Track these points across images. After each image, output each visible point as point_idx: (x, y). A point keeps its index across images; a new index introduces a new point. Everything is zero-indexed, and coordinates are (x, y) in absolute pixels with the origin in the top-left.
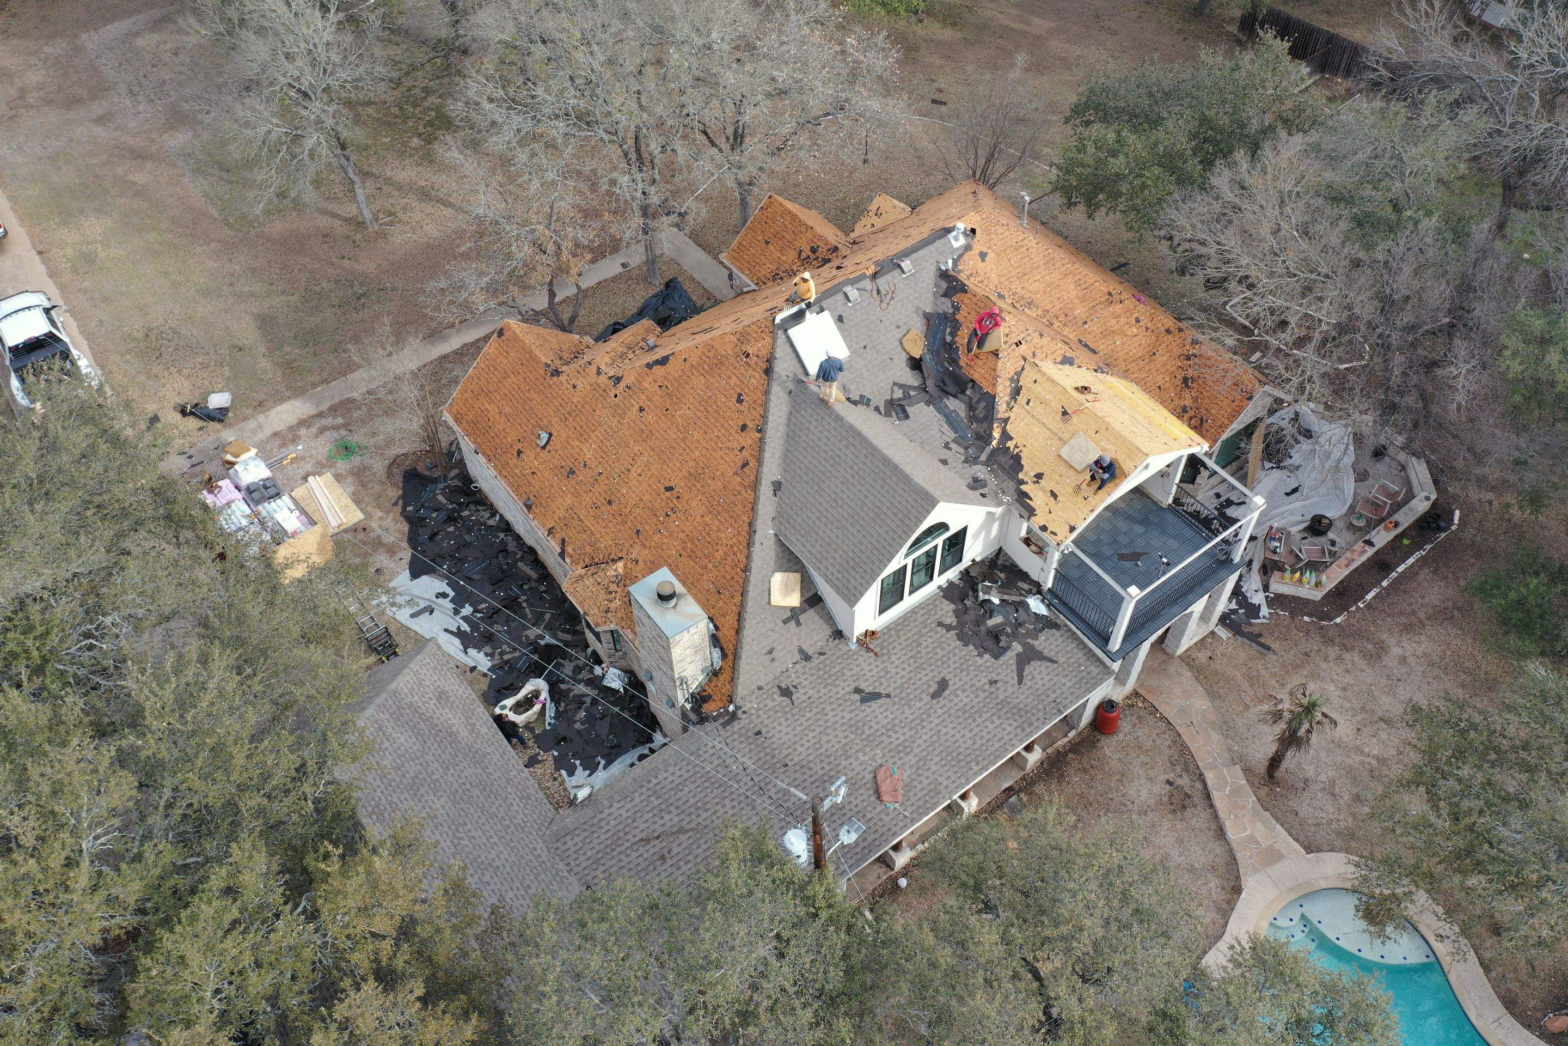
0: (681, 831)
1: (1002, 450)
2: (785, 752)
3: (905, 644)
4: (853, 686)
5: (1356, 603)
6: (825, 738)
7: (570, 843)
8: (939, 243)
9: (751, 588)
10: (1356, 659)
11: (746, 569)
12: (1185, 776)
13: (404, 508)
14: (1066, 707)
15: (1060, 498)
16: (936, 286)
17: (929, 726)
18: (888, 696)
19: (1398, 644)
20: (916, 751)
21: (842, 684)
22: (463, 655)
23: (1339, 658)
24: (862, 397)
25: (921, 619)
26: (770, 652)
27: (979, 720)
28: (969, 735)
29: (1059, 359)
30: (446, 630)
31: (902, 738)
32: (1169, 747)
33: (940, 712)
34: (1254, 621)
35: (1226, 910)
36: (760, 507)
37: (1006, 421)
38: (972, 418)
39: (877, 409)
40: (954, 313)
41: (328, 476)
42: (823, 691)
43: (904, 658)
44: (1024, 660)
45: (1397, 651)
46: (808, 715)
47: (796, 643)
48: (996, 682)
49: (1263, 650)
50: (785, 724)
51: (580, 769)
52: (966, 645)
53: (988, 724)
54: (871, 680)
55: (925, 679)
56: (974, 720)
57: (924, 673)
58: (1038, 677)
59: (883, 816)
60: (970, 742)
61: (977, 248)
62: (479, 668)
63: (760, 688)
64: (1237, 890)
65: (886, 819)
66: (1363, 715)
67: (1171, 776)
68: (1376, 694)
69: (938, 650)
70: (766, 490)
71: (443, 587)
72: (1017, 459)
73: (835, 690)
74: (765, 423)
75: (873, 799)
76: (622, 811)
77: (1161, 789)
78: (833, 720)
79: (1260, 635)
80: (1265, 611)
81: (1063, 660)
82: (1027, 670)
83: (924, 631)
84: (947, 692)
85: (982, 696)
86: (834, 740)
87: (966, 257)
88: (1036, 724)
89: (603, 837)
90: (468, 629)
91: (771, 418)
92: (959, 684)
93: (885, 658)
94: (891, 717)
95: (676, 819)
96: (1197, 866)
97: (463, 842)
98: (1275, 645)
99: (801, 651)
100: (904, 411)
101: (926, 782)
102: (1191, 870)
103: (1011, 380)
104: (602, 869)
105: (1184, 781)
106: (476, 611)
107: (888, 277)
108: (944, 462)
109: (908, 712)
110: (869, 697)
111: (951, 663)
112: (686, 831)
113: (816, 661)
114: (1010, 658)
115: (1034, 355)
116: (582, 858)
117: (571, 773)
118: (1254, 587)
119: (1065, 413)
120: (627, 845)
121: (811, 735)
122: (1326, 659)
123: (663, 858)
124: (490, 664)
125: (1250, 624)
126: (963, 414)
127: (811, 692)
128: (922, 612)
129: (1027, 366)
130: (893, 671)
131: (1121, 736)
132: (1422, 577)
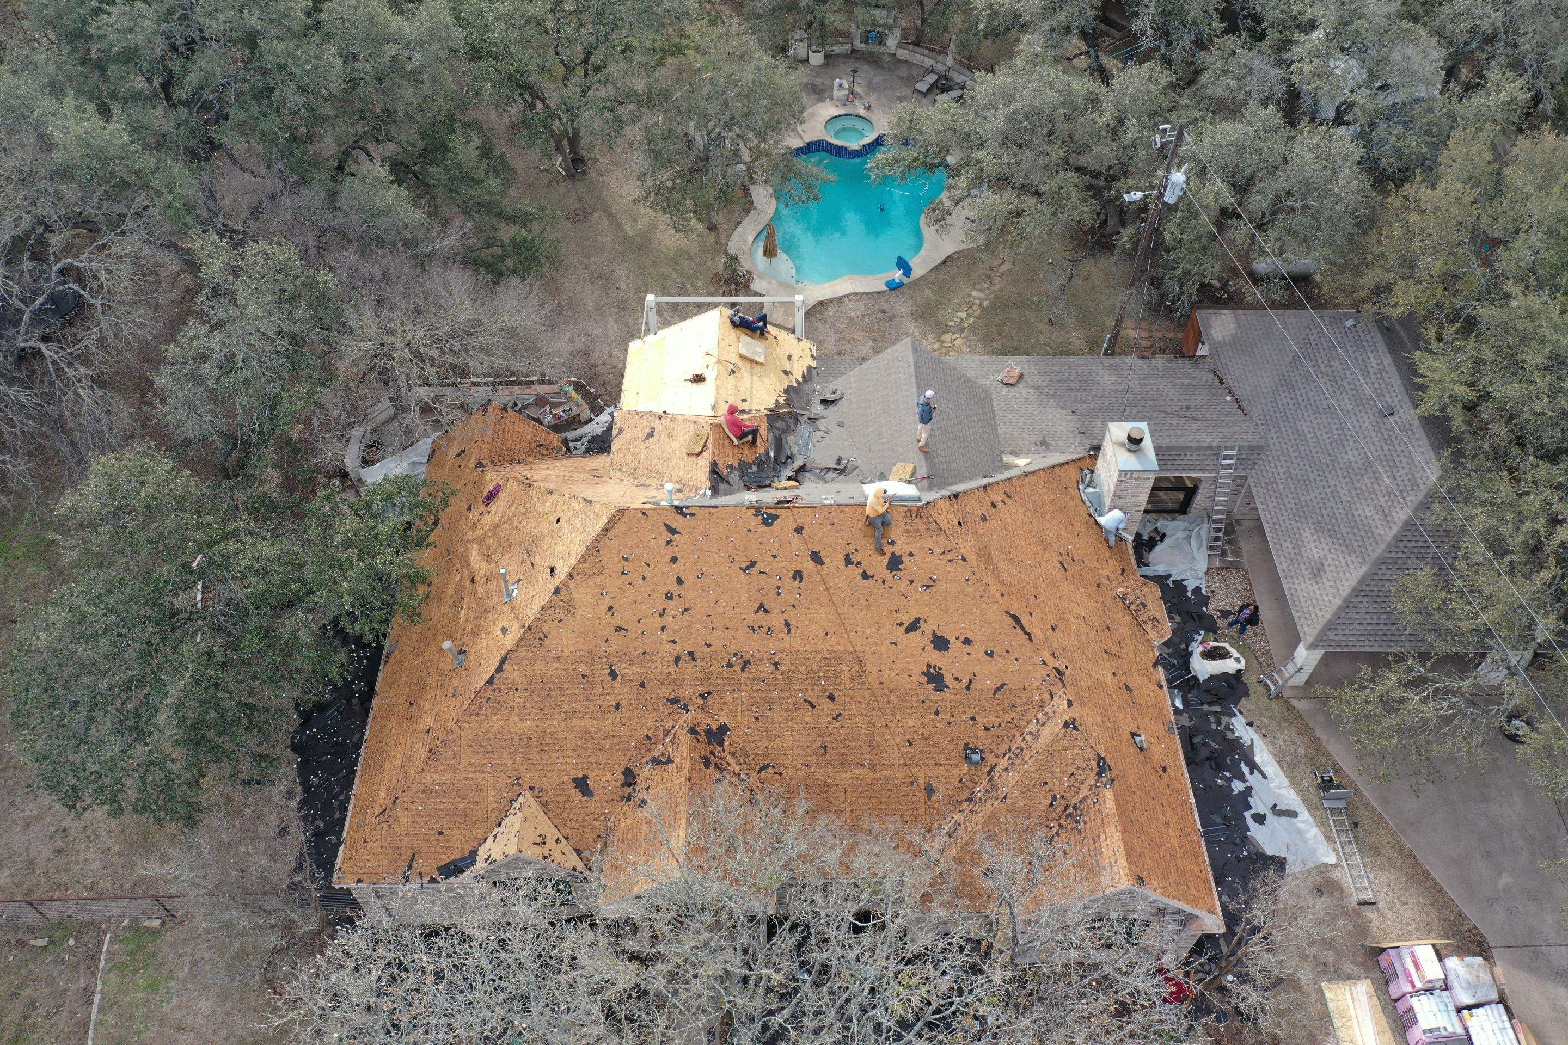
1: (790, 404)
2: (1069, 418)
5: (548, 380)
6: (1035, 413)
10: (596, 358)
15: (788, 354)
19: (559, 350)
22: (1255, 743)
23: (604, 364)
30: (1265, 777)
35: (839, 300)
37: (769, 410)
39: (861, 474)
42: (1017, 434)
45: (566, 349)
46: (1038, 427)
50: (1059, 430)
51: (1190, 589)
59: (1027, 368)
62: (1244, 721)
63: (1063, 453)
64: (822, 303)
71: (1256, 832)
73: (1008, 431)
75: (1027, 377)
78: (1022, 419)
86: (1030, 409)
90: (1243, 765)
100: (839, 462)
101: (985, 369)
106: (1230, 780)
119: (733, 372)
121: (1043, 418)
124: (1233, 720)
126: (793, 438)
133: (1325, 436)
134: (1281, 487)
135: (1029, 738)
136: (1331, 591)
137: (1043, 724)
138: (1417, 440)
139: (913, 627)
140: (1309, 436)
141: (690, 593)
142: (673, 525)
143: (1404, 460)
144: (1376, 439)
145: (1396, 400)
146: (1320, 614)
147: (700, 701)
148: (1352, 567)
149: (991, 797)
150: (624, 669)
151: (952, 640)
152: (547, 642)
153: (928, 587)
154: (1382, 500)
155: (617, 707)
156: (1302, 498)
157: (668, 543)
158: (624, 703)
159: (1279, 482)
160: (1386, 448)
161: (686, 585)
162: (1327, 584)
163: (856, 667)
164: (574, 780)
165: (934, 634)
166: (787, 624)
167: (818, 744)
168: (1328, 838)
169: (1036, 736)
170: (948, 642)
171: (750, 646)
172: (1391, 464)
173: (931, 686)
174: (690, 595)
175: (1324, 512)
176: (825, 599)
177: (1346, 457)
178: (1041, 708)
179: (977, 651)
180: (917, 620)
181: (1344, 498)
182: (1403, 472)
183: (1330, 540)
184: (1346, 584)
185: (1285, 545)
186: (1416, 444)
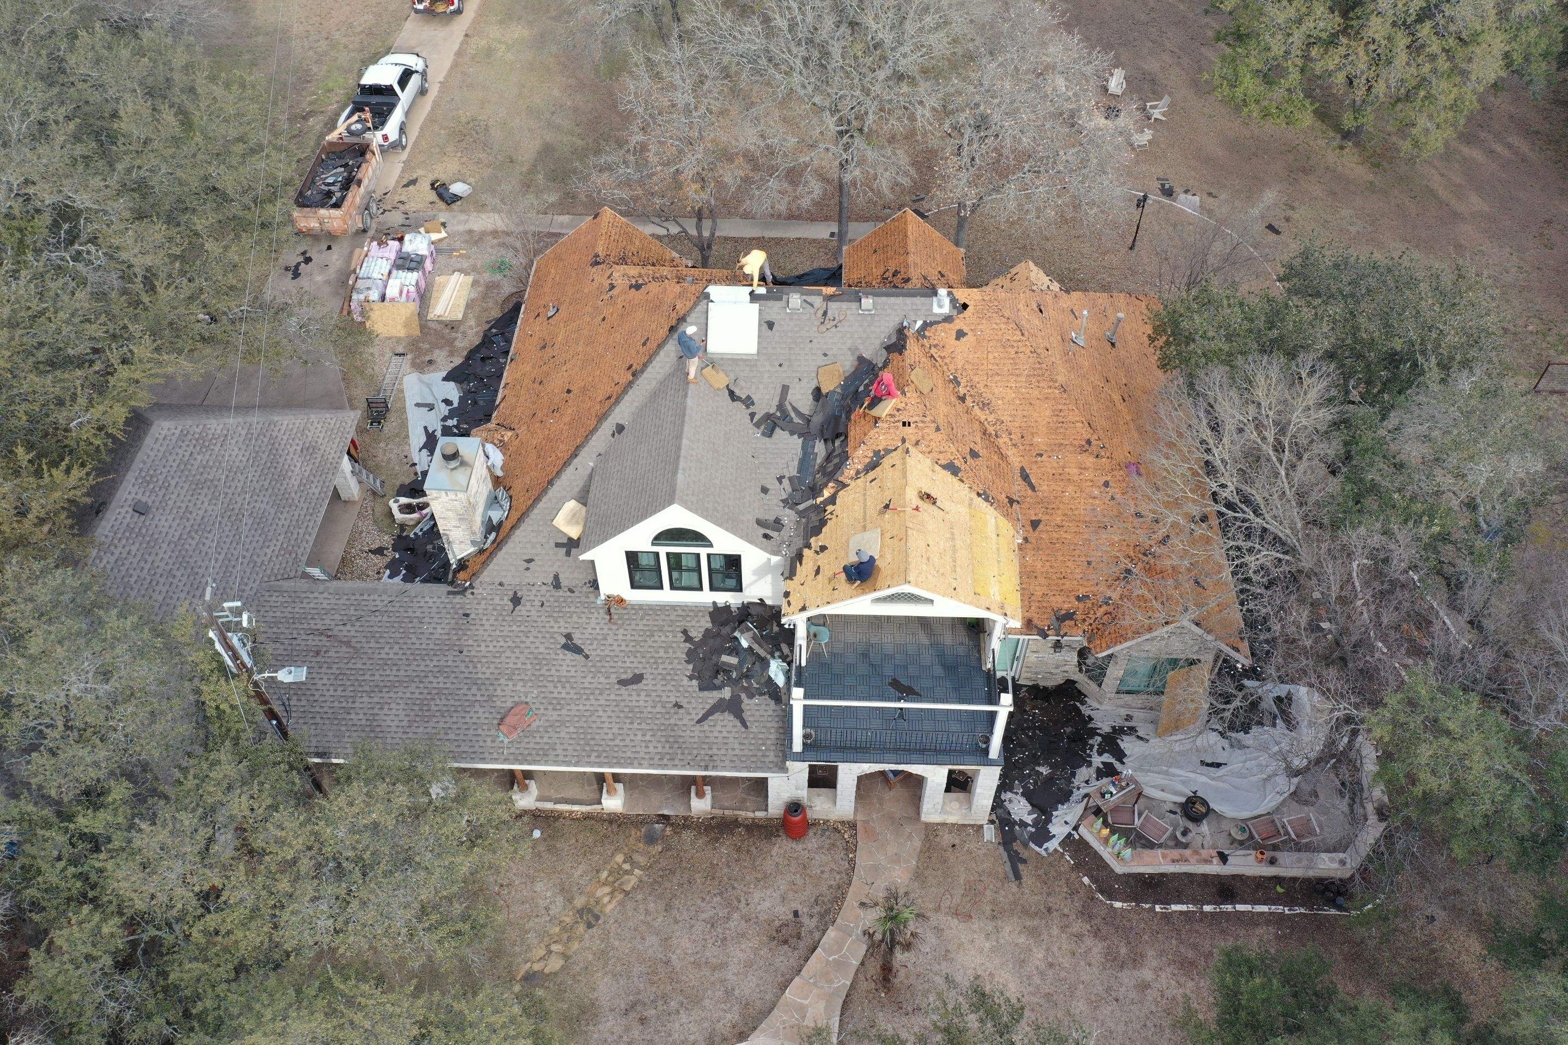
0: (348, 644)
1: (821, 509)
2: (470, 642)
3: (641, 627)
4: (569, 630)
5: (1155, 903)
6: (508, 654)
7: (274, 598)
8: (918, 300)
9: (544, 500)
10: (1095, 950)
11: (551, 483)
12: (815, 920)
13: (491, 328)
14: (715, 768)
15: (819, 577)
16: (889, 338)
17: (593, 702)
18: (587, 657)
19: (1157, 970)
20: (564, 712)
21: (562, 624)
23: (1079, 936)
24: (749, 397)
25: (673, 617)
26: (529, 561)
27: (635, 725)
28: (615, 730)
29: (943, 462)
30: (425, 428)
31: (563, 695)
32: (830, 887)
33: (613, 697)
34: (1032, 845)
36: (594, 438)
37: (844, 486)
38: (822, 468)
39: (752, 415)
40: (880, 369)
41: (470, 279)
42: (543, 618)
43: (629, 637)
44: (719, 707)
45: (1147, 974)
46: (514, 628)
47: (555, 569)
48: (680, 707)
49: (1011, 876)
50: (491, 622)
51: (400, 577)
52: (688, 662)
53: (639, 733)
54: (587, 636)
55: (628, 664)
56: (632, 723)
57: (632, 659)
58: (718, 728)
59: (489, 740)
60: (610, 736)
61: (958, 324)
62: (417, 467)
63: (501, 584)
65: (489, 743)
66: (1042, 1001)
67: (803, 910)
68: (1078, 993)
69: (662, 651)
70: (608, 427)
71: (455, 397)
72: (823, 523)
73: (552, 623)
74: (642, 371)
75: (495, 722)
76: (326, 602)
77: (784, 912)
78: (528, 644)
79: (1024, 861)
80: (1053, 845)
81: (754, 730)
82: (717, 716)
83: (666, 628)
84: (634, 687)
85: (659, 709)
86: (513, 660)
87: (940, 327)
88: (677, 762)
89: (297, 610)
91: (649, 369)
92: (650, 687)
93: (614, 627)
94: (573, 673)
95: (353, 633)
96: (737, 992)
97: (190, 541)
98: (1027, 880)
99: (556, 577)
100: (772, 431)
101: (545, 740)
102: (729, 993)
103: (877, 453)
104: (275, 630)
105: (809, 923)
107: (844, 305)
108: (765, 490)
109: (589, 679)
110: (571, 646)
111: (661, 667)
112: (350, 646)
113: (561, 593)
114: (712, 697)
115: (917, 443)
116: (271, 614)
117: (391, 577)
118: (1068, 819)
119: (887, 507)
120: (305, 626)
121: (502, 643)
122: (1063, 928)
123: (318, 653)
125: (1026, 845)
126: (819, 461)
127: (533, 613)
128: (680, 612)
129: (900, 450)
130: (610, 641)
131: (800, 847)
132: (1260, 931)
133: (208, 542)
134: (281, 538)
138: (144, 463)
143: (171, 458)
144: (173, 497)
145: (123, 511)
146: (333, 422)
148: (284, 428)
154: (217, 448)
156: (273, 511)
159: (279, 544)
160: (173, 483)
162: (310, 435)
172: (182, 467)
175: (266, 483)
177: (210, 508)
181: (242, 478)
182: (180, 451)
183: (281, 460)
184: (298, 422)
185: (317, 491)
186: (149, 462)
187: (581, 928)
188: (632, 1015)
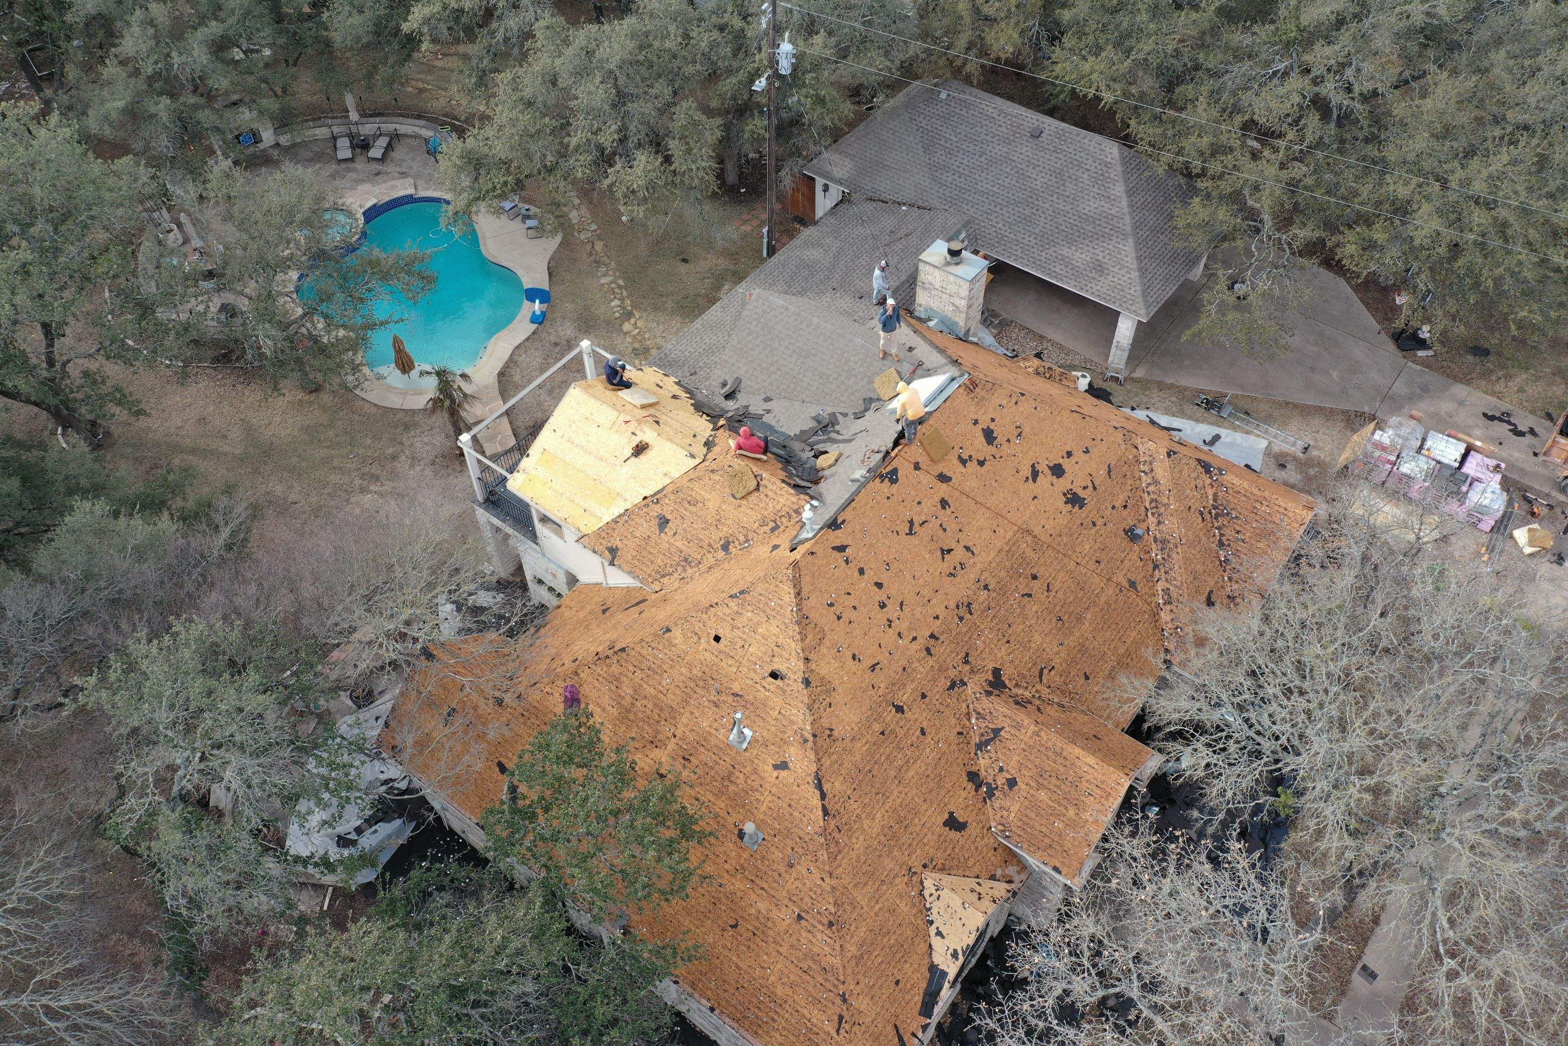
1: (713, 416)
30: (1178, 429)
35: (511, 362)
39: (843, 415)
72: (698, 410)
97: (1010, 167)
100: (818, 422)
133: (1008, 180)
134: (1012, 236)
135: (1151, 488)
136: (1123, 272)
137: (1152, 470)
138: (1077, 135)
139: (1035, 474)
140: (995, 189)
141: (892, 588)
142: (838, 543)
143: (1082, 154)
144: (1048, 156)
145: (1034, 122)
146: (1132, 292)
147: (967, 667)
148: (1121, 246)
149: (1171, 550)
150: (904, 698)
151: (1061, 461)
152: (836, 733)
153: (1020, 435)
154: (1095, 189)
155: (923, 732)
156: (1037, 231)
157: (847, 562)
158: (925, 725)
159: (1006, 234)
160: (1060, 156)
161: (885, 585)
162: (1116, 269)
163: (1029, 538)
164: (945, 824)
165: (1050, 468)
166: (967, 548)
167: (1054, 620)
168: (1247, 433)
169: (1156, 482)
170: (1060, 465)
171: (960, 588)
172: (1076, 163)
173: (1076, 508)
174: (893, 591)
175: (1063, 228)
176: (973, 506)
178: (1138, 462)
179: (1078, 455)
180: (1033, 466)
181: (1067, 208)
182: (1090, 162)
183: (1087, 242)
184: (1129, 259)
185: (1057, 269)
186: (1079, 138)
187: (636, 345)
188: (564, 343)
